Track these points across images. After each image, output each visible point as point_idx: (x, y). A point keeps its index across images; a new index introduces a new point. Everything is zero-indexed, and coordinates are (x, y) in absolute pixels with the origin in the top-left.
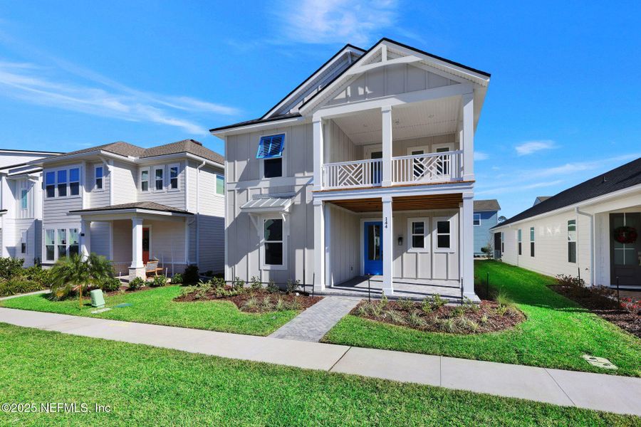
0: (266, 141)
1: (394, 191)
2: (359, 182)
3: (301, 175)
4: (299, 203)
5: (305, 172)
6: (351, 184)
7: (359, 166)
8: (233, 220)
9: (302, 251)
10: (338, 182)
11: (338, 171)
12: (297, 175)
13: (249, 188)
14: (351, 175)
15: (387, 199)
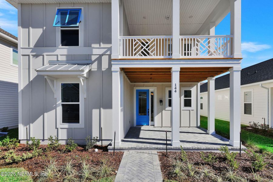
0: (62, 13)
1: (182, 62)
2: (152, 54)
3: (97, 46)
4: (96, 70)
5: (101, 44)
6: (145, 55)
7: (152, 40)
8: (28, 83)
9: (98, 110)
10: (134, 53)
11: (134, 43)
12: (93, 45)
13: (45, 54)
14: (145, 47)
15: (176, 69)
